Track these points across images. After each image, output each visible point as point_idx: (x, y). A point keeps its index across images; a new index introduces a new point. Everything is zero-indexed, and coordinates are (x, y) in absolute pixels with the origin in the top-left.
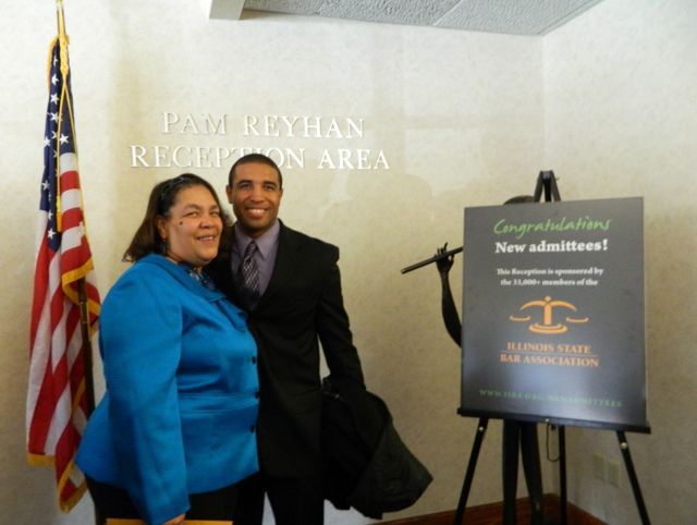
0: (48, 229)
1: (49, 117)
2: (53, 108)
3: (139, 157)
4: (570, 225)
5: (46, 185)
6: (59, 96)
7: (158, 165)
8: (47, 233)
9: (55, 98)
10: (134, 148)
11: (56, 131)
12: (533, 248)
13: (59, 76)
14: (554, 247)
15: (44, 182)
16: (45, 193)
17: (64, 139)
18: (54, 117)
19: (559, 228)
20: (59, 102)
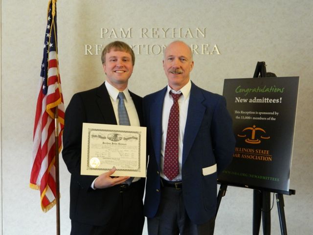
0: (43, 85)
1: (46, 35)
2: (48, 31)
3: (89, 50)
4: (267, 90)
5: (43, 65)
6: (50, 26)
7: (97, 54)
8: (42, 87)
9: (49, 27)
10: (86, 46)
11: (48, 41)
12: (251, 101)
13: (51, 17)
14: (259, 101)
15: (42, 64)
16: (43, 69)
17: (51, 45)
18: (48, 35)
19: (262, 91)
20: (50, 28)
